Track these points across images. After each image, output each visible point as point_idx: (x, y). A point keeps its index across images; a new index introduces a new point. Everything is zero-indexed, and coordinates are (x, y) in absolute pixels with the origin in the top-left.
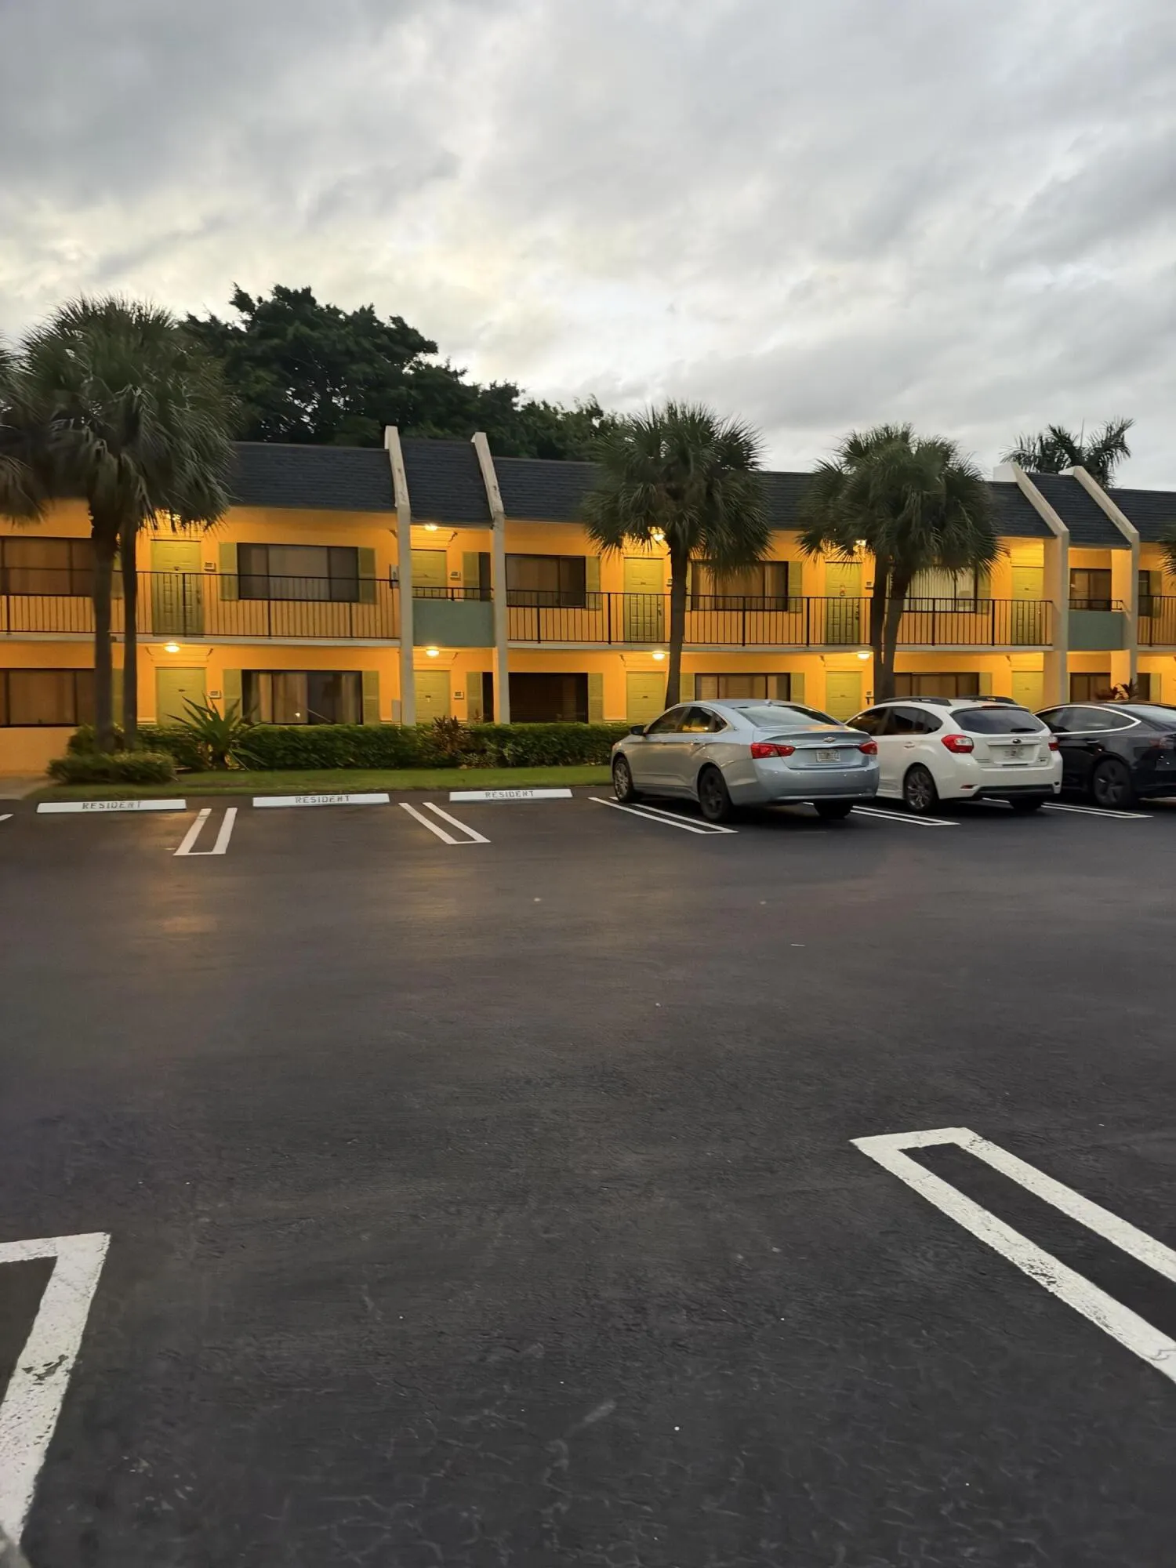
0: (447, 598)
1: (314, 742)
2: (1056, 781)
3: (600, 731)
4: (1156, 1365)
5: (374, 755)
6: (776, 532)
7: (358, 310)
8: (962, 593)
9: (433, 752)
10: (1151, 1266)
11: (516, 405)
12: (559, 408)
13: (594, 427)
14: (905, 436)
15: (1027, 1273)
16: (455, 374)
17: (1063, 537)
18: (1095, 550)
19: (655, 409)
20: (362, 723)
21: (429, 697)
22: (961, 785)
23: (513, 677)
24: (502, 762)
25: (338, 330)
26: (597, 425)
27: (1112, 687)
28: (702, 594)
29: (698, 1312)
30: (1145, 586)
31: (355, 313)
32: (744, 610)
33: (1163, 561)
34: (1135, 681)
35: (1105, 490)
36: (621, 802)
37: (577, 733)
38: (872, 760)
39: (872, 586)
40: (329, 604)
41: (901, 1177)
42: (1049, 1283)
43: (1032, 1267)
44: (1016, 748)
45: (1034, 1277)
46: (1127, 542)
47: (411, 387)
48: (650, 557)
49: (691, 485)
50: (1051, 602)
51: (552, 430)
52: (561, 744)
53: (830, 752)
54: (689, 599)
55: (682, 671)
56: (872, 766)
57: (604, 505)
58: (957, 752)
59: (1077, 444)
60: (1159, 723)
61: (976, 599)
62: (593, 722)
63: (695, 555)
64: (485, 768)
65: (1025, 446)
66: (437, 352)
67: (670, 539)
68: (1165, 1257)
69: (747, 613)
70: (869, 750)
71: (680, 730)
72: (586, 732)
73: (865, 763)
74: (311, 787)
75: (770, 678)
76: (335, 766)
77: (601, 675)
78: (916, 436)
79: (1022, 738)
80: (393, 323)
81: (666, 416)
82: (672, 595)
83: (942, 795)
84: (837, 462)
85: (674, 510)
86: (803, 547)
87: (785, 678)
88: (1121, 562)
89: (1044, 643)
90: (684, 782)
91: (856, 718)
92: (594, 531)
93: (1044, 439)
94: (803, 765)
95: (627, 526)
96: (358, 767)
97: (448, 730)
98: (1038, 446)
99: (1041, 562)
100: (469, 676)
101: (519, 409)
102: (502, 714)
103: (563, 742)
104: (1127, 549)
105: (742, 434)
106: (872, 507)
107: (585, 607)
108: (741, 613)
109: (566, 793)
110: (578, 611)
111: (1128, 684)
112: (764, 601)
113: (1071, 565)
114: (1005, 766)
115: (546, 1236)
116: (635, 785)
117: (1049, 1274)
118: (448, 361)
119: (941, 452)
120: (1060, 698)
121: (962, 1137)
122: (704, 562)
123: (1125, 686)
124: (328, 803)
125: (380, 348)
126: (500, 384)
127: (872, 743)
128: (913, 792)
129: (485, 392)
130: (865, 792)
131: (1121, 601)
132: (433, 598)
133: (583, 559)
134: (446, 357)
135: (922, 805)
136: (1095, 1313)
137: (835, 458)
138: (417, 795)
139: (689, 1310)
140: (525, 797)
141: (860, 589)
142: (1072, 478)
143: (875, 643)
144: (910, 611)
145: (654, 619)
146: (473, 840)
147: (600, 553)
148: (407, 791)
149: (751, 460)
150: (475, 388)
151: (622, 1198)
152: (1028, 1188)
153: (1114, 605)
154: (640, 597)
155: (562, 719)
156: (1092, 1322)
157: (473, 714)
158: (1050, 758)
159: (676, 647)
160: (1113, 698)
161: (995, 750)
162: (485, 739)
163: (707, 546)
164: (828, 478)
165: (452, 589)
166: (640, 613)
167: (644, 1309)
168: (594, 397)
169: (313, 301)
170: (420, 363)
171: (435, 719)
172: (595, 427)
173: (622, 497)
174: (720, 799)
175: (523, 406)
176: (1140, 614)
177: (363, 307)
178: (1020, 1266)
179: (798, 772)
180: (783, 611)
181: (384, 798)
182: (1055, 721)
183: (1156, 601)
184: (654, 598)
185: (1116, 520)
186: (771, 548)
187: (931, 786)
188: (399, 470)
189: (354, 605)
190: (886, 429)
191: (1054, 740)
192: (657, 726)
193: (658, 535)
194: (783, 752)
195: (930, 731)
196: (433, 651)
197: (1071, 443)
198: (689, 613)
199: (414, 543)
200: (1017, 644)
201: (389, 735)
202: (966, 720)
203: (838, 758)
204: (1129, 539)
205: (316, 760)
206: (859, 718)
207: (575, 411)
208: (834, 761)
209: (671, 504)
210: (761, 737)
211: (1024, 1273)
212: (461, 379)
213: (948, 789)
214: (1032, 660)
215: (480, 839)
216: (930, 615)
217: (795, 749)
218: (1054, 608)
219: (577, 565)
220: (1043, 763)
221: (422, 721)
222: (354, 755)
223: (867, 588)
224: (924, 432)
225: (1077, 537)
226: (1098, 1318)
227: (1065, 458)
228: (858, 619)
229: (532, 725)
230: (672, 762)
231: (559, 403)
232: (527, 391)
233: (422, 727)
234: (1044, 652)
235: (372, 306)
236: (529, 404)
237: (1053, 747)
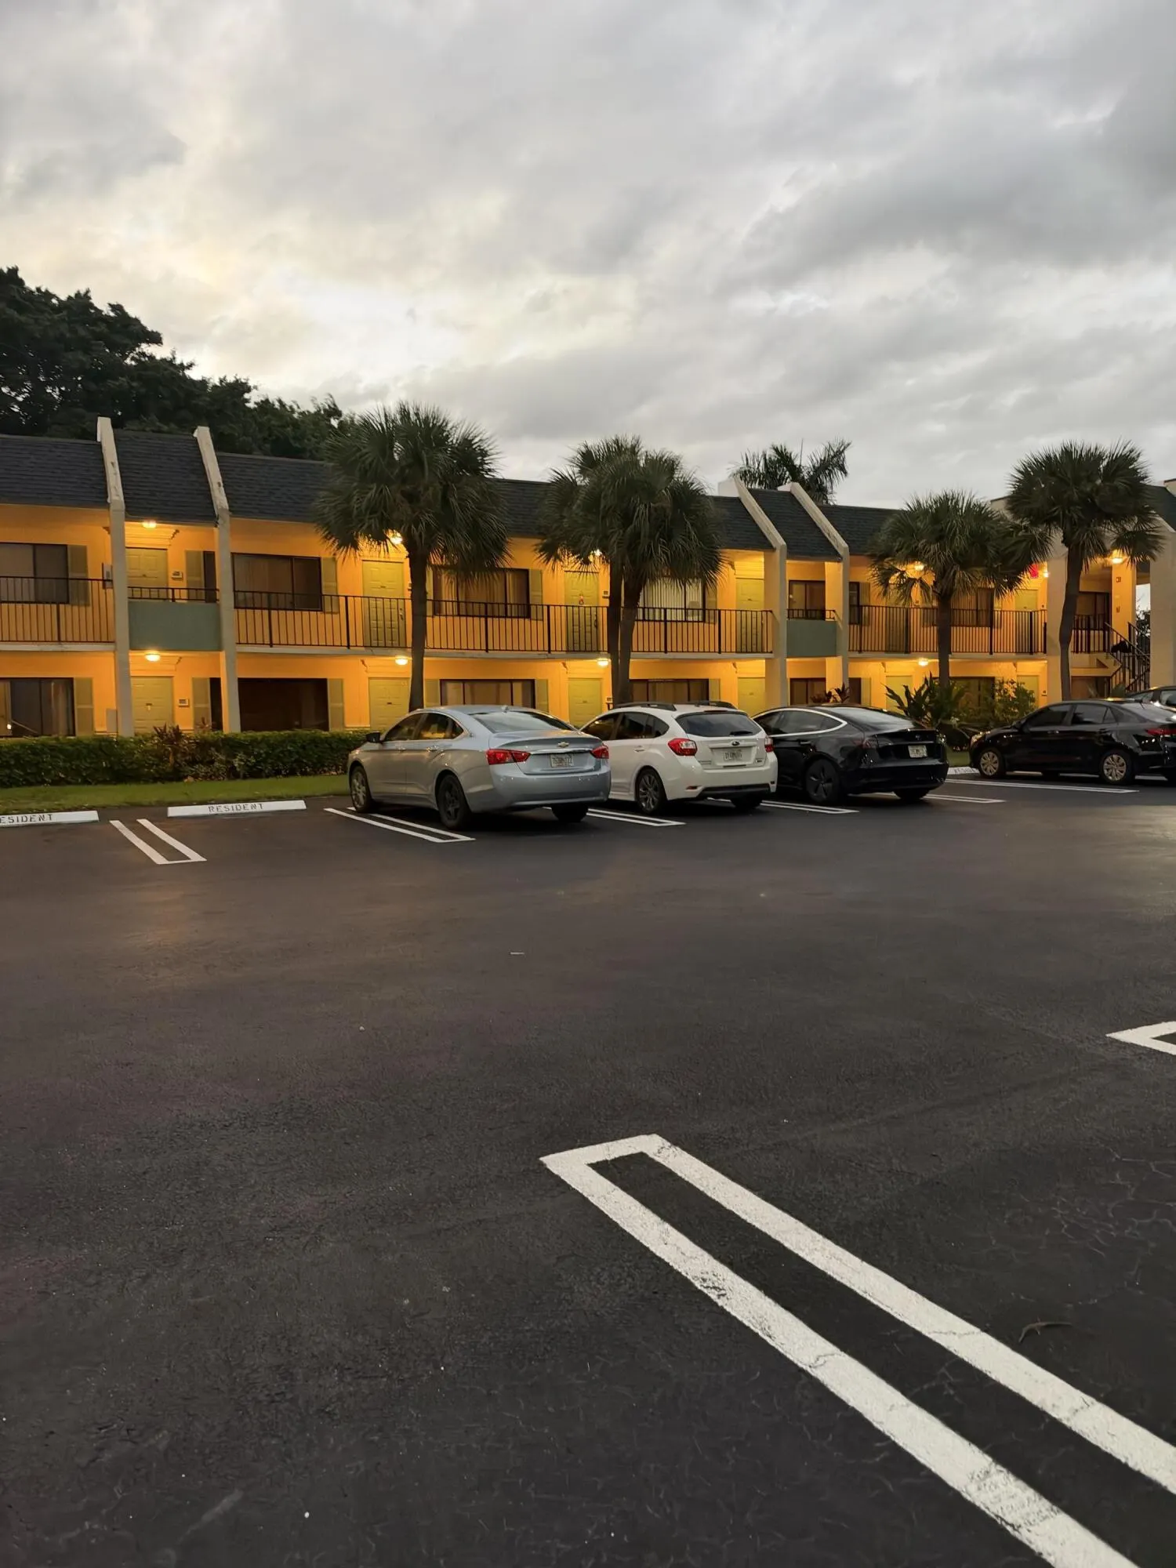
0: (169, 599)
1: (17, 757)
2: (772, 780)
3: (340, 739)
4: (814, 1373)
5: (87, 769)
6: (516, 540)
7: (73, 295)
8: (692, 603)
9: (153, 764)
10: (819, 1267)
11: (247, 401)
12: (295, 407)
13: (332, 427)
14: (633, 450)
15: (699, 1288)
16: (182, 367)
17: (781, 551)
18: (809, 563)
19: (387, 410)
20: (74, 735)
21: (150, 704)
22: (687, 786)
23: (244, 683)
24: (233, 774)
25: (50, 314)
26: (336, 426)
27: (827, 692)
28: (444, 599)
29: (351, 1371)
30: (855, 599)
31: (70, 298)
32: (486, 617)
33: (870, 573)
34: (847, 686)
35: (819, 507)
36: (358, 813)
37: (315, 741)
38: (604, 764)
39: (608, 595)
40: (34, 606)
41: (585, 1195)
42: (719, 1296)
43: (704, 1280)
44: (735, 751)
45: (705, 1291)
46: (836, 553)
47: (132, 379)
48: (388, 560)
49: (426, 489)
50: (771, 611)
51: (289, 429)
52: (298, 753)
53: (563, 757)
54: (429, 605)
55: (425, 676)
56: (604, 770)
57: (336, 505)
58: (683, 755)
59: (797, 463)
60: (865, 724)
61: (704, 609)
62: (334, 729)
63: (435, 559)
64: (213, 780)
65: (750, 462)
66: (162, 343)
67: (409, 543)
68: (833, 1256)
69: (489, 620)
70: (601, 754)
71: (419, 737)
72: (326, 740)
73: (597, 768)
74: (11, 806)
75: (514, 684)
76: (43, 782)
77: (342, 681)
78: (643, 450)
79: (741, 740)
80: (112, 311)
81: (398, 417)
82: (412, 598)
83: (670, 797)
84: (571, 473)
85: (409, 512)
86: (541, 555)
87: (529, 684)
88: (833, 573)
89: (765, 650)
90: (422, 791)
91: (594, 722)
92: (326, 533)
93: (767, 458)
94: (538, 770)
95: (361, 527)
96: (69, 783)
97: (170, 741)
98: (762, 464)
99: (761, 574)
100: (195, 681)
101: (251, 405)
102: (231, 723)
103: (301, 750)
104: (839, 562)
105: (476, 440)
106: (603, 518)
107: (321, 611)
108: (483, 620)
109: (300, 805)
110: (313, 614)
111: (840, 688)
112: (506, 609)
113: (788, 578)
114: (725, 767)
115: (192, 1301)
116: (372, 795)
117: (721, 1287)
118: (173, 353)
119: (666, 466)
120: (780, 701)
121: (651, 1145)
122: (445, 567)
123: (838, 691)
124: (29, 822)
125: (99, 337)
126: (230, 379)
127: (603, 747)
128: (644, 794)
129: (215, 386)
130: (598, 795)
131: (834, 611)
132: (150, 599)
133: (319, 559)
134: (172, 348)
135: (652, 807)
136: (760, 1324)
137: (568, 467)
138: (130, 812)
139: (342, 1369)
140: (254, 810)
141: (598, 598)
142: (790, 495)
143: (612, 651)
144: (644, 620)
145: (395, 623)
146: (189, 859)
147: (335, 554)
148: (120, 807)
149: (486, 467)
150: (204, 383)
151: (289, 1247)
152: (709, 1194)
153: (827, 614)
154: (380, 602)
155: (299, 727)
156: (757, 1334)
157: (200, 723)
158: (766, 758)
159: (418, 651)
160: (828, 701)
161: (715, 752)
162: (213, 749)
163: (445, 550)
164: (562, 487)
165: (173, 589)
166: (380, 616)
167: (292, 1374)
168: (331, 397)
169: (21, 282)
170: (143, 354)
171: (155, 728)
172: (334, 427)
173: (356, 498)
174: (458, 806)
175: (256, 403)
176: (850, 623)
177: (79, 292)
178: (692, 1281)
179: (535, 777)
180: (524, 618)
181: (92, 816)
182: (773, 723)
183: (865, 610)
184: (394, 603)
185: (829, 535)
186: (511, 557)
187: (660, 788)
188: (113, 464)
189: (62, 606)
190: (617, 442)
191: (769, 742)
192: (395, 732)
193: (396, 539)
194: (518, 757)
195: (658, 734)
196: (153, 656)
197: (792, 462)
198: (431, 618)
199: (129, 541)
200: (741, 652)
201: (105, 747)
202: (690, 724)
203: (572, 763)
204: (841, 553)
205: (21, 776)
206: (597, 723)
207: (313, 410)
208: (569, 766)
209: (406, 507)
210: (496, 743)
211: (696, 1288)
212: (187, 373)
213: (675, 790)
214: (756, 667)
215: (195, 857)
216: (662, 623)
217: (530, 754)
218: (774, 617)
219: (313, 566)
220: (760, 764)
221: (141, 731)
222: (65, 770)
223: (604, 597)
224: (653, 445)
225: (795, 550)
226: (763, 1329)
227: (786, 476)
228: (597, 626)
229: (266, 733)
230: (409, 770)
231: (294, 402)
232: (259, 388)
233: (141, 737)
234: (766, 659)
235: (88, 292)
236: (262, 401)
237: (769, 748)
